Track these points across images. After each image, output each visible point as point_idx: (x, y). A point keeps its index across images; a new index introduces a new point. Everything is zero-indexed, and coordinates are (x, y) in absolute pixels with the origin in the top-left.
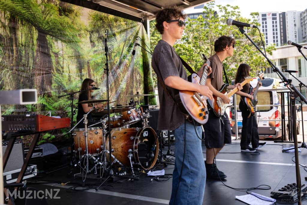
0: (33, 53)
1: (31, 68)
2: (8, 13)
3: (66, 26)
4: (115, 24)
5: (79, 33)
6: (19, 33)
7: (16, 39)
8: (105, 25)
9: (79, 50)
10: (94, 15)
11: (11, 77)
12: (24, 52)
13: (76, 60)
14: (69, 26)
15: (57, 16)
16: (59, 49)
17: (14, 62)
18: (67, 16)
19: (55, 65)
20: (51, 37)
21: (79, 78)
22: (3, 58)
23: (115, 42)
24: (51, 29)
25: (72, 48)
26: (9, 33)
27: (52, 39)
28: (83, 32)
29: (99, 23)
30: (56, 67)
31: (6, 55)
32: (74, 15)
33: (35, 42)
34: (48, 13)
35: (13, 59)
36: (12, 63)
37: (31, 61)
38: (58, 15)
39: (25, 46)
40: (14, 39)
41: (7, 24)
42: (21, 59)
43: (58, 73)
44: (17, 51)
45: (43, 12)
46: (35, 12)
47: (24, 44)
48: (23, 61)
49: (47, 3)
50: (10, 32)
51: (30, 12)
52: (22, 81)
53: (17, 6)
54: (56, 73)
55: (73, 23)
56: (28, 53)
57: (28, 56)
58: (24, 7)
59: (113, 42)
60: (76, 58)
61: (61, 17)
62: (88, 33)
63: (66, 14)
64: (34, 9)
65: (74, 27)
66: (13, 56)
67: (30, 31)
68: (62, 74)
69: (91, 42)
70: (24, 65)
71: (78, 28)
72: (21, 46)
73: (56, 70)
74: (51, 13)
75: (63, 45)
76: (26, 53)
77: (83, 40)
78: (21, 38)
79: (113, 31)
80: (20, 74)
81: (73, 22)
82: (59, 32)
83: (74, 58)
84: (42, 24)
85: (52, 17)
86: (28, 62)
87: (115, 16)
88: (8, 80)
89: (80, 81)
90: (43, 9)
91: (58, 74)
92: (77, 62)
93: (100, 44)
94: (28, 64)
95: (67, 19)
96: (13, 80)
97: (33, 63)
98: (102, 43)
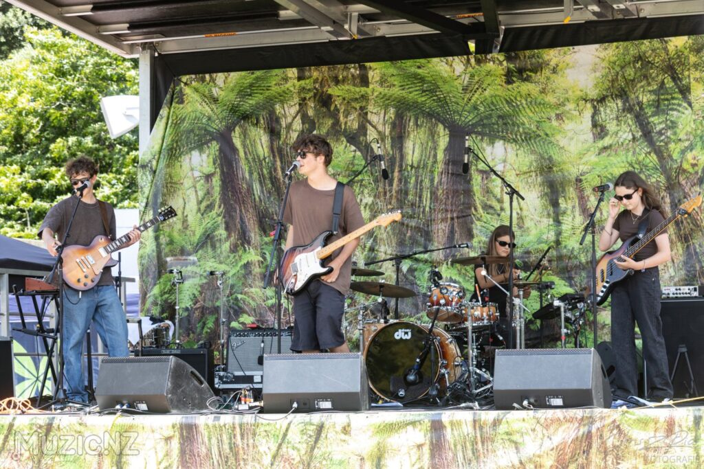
0: (432, 181)
1: (427, 209)
2: (392, 110)
3: (522, 104)
4: (693, 59)
5: (558, 112)
6: (409, 145)
7: (402, 157)
8: (651, 71)
9: (552, 153)
10: (613, 56)
11: (389, 228)
12: (413, 180)
13: (539, 179)
14: (531, 102)
15: (499, 87)
16: (496, 160)
17: (394, 201)
18: (528, 79)
19: (481, 198)
20: (479, 138)
21: (551, 220)
22: (375, 196)
23: (686, 112)
24: (481, 120)
25: (533, 152)
26: (389, 149)
27: (482, 140)
28: (570, 106)
29: (630, 72)
30: (482, 202)
31: (381, 189)
32: (547, 72)
33: (440, 156)
34: (477, 86)
35: (391, 197)
36: (390, 203)
37: (426, 195)
38: (504, 84)
39: (418, 167)
40: (398, 159)
41: (387, 133)
42: (406, 193)
43: (488, 213)
44: (400, 180)
45: (465, 89)
46: (448, 93)
47: (415, 165)
48: (410, 197)
49: (477, 67)
50: (392, 147)
51: (437, 96)
52: (409, 234)
53: (410, 93)
54: (483, 214)
55: (543, 91)
56: (422, 181)
57: (421, 185)
58: (424, 91)
59: (675, 113)
60: (541, 175)
61: (510, 87)
62: (589, 105)
63: (525, 76)
64: (445, 88)
65: (546, 100)
66: (390, 191)
67: (433, 134)
68: (499, 215)
69: (595, 125)
70: (413, 205)
71: (559, 100)
72: (409, 168)
73: (483, 208)
74: (484, 86)
75: (509, 150)
76: (416, 181)
77: (569, 125)
78: (411, 152)
79: (680, 80)
80: (406, 222)
81: (544, 89)
82: (500, 122)
83: (534, 174)
84: (461, 115)
85: (487, 93)
86: (420, 197)
87: (693, 37)
88: (385, 236)
89: (551, 227)
90: (465, 82)
91: (489, 216)
92: (543, 182)
93: (624, 127)
94: (421, 201)
95: (525, 87)
96: (394, 234)
97: (431, 199)
98: (631, 123)
